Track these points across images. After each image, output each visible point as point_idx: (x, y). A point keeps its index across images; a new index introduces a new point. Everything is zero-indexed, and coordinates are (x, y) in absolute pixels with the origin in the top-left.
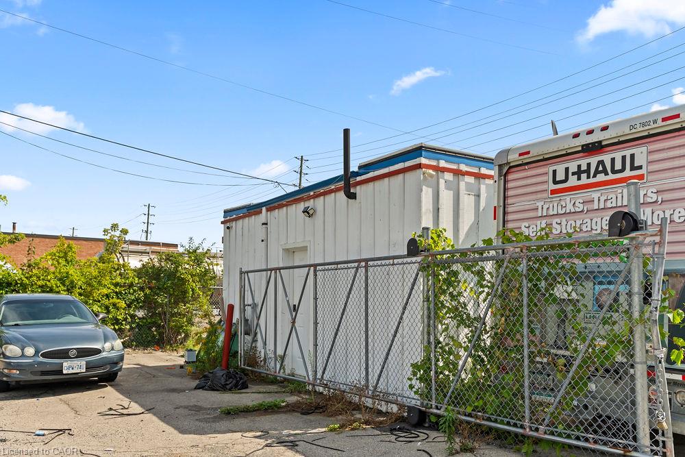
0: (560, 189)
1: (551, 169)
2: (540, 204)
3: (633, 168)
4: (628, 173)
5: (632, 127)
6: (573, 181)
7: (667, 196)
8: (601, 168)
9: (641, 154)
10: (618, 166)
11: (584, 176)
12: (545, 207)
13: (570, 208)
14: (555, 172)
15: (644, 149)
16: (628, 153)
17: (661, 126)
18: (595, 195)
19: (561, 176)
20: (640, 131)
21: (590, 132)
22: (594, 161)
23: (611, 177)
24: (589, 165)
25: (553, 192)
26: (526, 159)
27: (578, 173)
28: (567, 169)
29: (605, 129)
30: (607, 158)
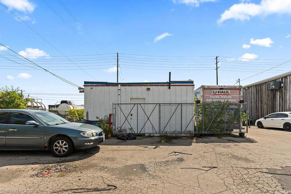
0: (215, 94)
1: (213, 91)
2: (211, 96)
3: (228, 93)
4: (227, 94)
5: (229, 87)
6: (217, 93)
7: (233, 98)
8: (222, 92)
9: (229, 91)
10: (225, 92)
11: (219, 93)
12: (212, 97)
13: (217, 97)
14: (214, 91)
15: (230, 90)
16: (227, 91)
17: (233, 88)
18: (222, 96)
19: (215, 92)
20: (230, 88)
21: (222, 86)
22: (221, 91)
23: (224, 94)
24: (220, 91)
25: (213, 94)
26: (208, 88)
27: (218, 92)
28: (216, 91)
29: (224, 86)
30: (224, 91)
